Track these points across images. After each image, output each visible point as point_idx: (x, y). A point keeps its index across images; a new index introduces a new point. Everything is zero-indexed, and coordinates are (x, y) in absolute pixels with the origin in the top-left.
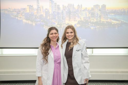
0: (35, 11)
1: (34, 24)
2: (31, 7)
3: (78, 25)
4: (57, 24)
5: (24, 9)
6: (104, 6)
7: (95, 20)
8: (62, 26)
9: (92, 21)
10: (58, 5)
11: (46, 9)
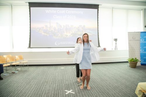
0: (49, 29)
1: (48, 35)
2: (46, 26)
3: (71, 36)
4: (60, 35)
5: (43, 27)
6: (84, 26)
7: (80, 33)
8: (63, 36)
9: (78, 33)
10: (61, 25)
11: (54, 27)
